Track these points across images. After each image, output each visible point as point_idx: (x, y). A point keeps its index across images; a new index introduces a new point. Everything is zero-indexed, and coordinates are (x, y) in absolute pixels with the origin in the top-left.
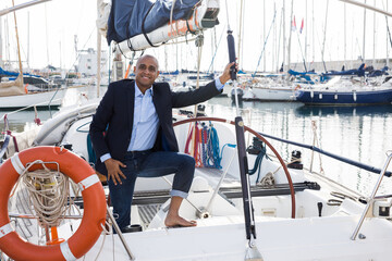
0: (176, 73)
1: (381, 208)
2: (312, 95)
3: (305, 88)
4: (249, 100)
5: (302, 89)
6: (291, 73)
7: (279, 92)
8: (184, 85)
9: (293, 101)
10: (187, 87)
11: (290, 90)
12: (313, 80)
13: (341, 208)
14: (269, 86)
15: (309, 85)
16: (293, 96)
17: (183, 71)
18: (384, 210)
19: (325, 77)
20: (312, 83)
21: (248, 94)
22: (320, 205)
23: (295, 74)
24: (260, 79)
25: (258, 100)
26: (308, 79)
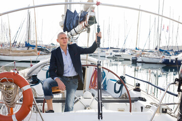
0: (108, 48)
1: (163, 109)
2: (170, 61)
3: (167, 57)
4: (140, 62)
5: (165, 58)
6: (161, 50)
7: (154, 59)
8: (111, 54)
9: (161, 64)
10: (112, 55)
11: (160, 59)
12: (171, 54)
13: (150, 109)
14: (150, 56)
15: (169, 56)
16: (160, 61)
17: (111, 48)
18: (164, 110)
19: (177, 53)
20: (170, 56)
21: (139, 60)
22: (142, 108)
23: (163, 51)
24: (146, 52)
25: (144, 62)
26: (169, 53)
